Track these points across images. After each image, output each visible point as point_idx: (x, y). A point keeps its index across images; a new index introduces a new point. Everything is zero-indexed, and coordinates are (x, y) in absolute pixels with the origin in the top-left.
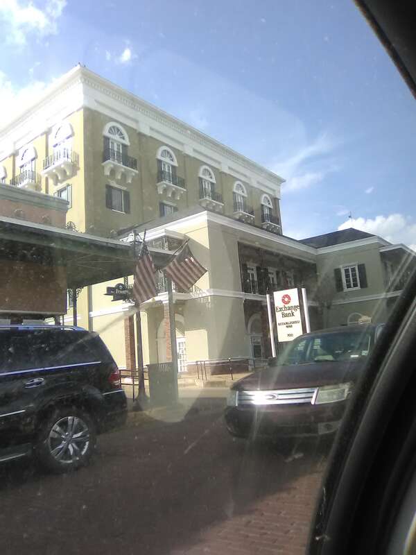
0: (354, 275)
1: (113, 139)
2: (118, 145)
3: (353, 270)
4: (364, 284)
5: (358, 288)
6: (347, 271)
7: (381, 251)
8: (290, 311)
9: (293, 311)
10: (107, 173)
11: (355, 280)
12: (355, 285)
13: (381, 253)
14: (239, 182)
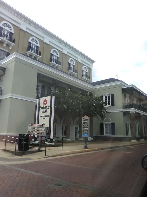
0: (109, 99)
2: (8, 32)
3: (109, 97)
4: (113, 104)
5: (110, 106)
6: (106, 97)
7: (122, 88)
11: (109, 102)
12: (109, 104)
13: (123, 89)
14: (72, 59)
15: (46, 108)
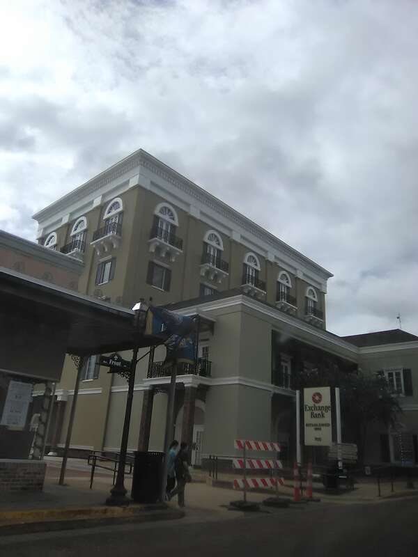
0: (398, 380)
1: (162, 219)
2: (167, 226)
3: (398, 374)
5: (402, 395)
6: (390, 375)
8: (320, 412)
9: (324, 412)
10: (152, 249)
11: (399, 385)
12: (399, 391)
14: (284, 272)
15: (320, 408)
